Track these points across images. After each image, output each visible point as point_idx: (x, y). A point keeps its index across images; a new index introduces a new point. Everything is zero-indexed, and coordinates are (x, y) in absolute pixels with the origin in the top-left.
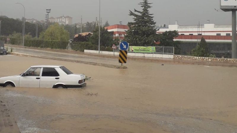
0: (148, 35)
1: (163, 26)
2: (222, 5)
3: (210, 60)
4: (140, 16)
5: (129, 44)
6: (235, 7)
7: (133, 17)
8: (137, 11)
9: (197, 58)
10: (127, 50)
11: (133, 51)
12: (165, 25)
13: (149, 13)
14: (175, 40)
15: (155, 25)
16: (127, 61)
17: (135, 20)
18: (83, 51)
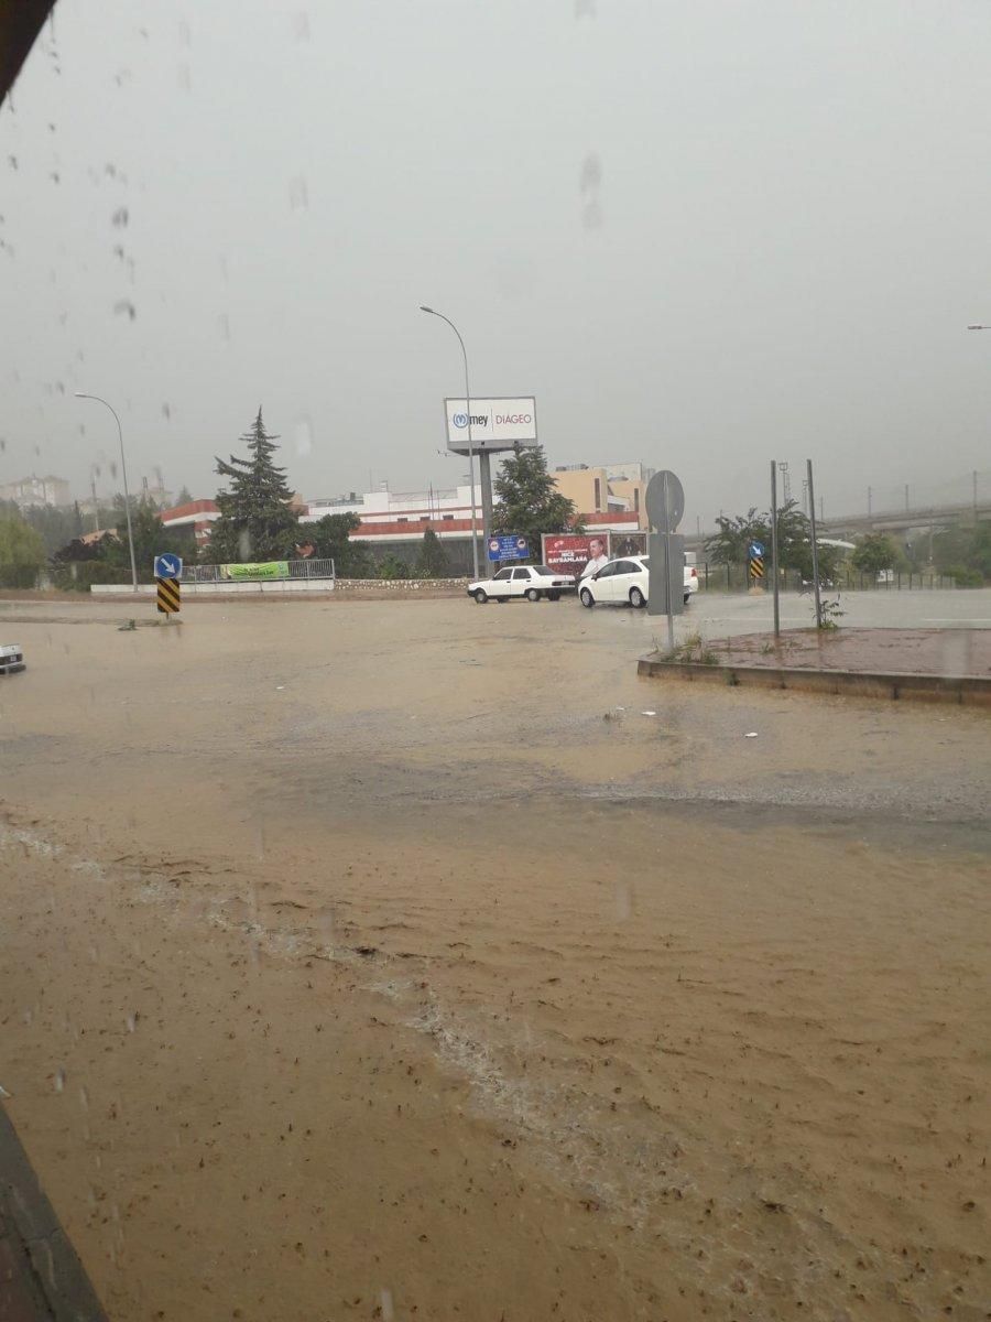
0: (274, 530)
1: (348, 498)
2: (452, 439)
3: (416, 586)
4: (247, 476)
5: (181, 560)
6: (483, 443)
7: (227, 478)
8: (238, 462)
9: (388, 583)
10: (179, 576)
11: (229, 577)
12: (353, 495)
13: (273, 465)
14: (351, 539)
15: (293, 499)
16: (182, 606)
17: (235, 489)
18: (89, 590)
